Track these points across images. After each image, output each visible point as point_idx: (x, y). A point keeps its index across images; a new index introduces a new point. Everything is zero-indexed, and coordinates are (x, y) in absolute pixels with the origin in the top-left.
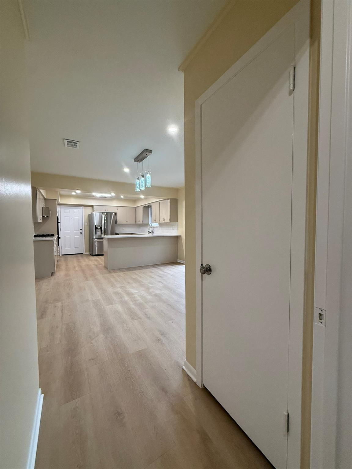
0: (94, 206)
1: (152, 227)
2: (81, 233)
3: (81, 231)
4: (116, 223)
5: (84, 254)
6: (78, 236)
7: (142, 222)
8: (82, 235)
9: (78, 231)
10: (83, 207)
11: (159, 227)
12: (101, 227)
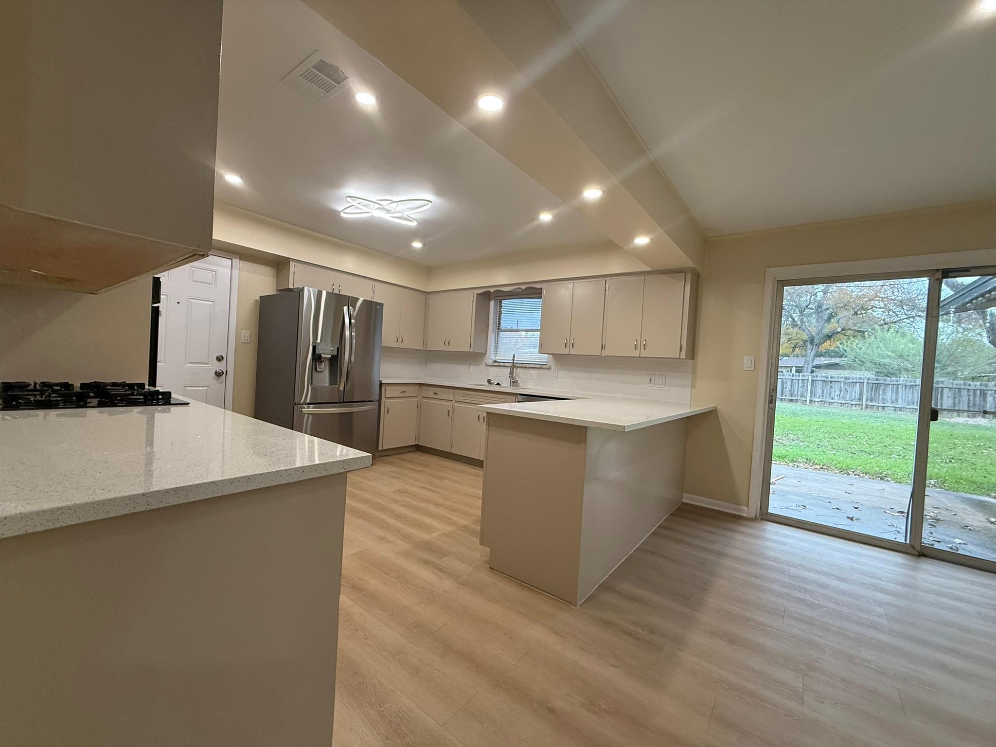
0: (290, 264)
2: (218, 374)
3: (220, 367)
6: (206, 388)
7: (470, 347)
8: (221, 383)
9: (207, 363)
10: (234, 260)
11: (553, 367)
12: (336, 354)
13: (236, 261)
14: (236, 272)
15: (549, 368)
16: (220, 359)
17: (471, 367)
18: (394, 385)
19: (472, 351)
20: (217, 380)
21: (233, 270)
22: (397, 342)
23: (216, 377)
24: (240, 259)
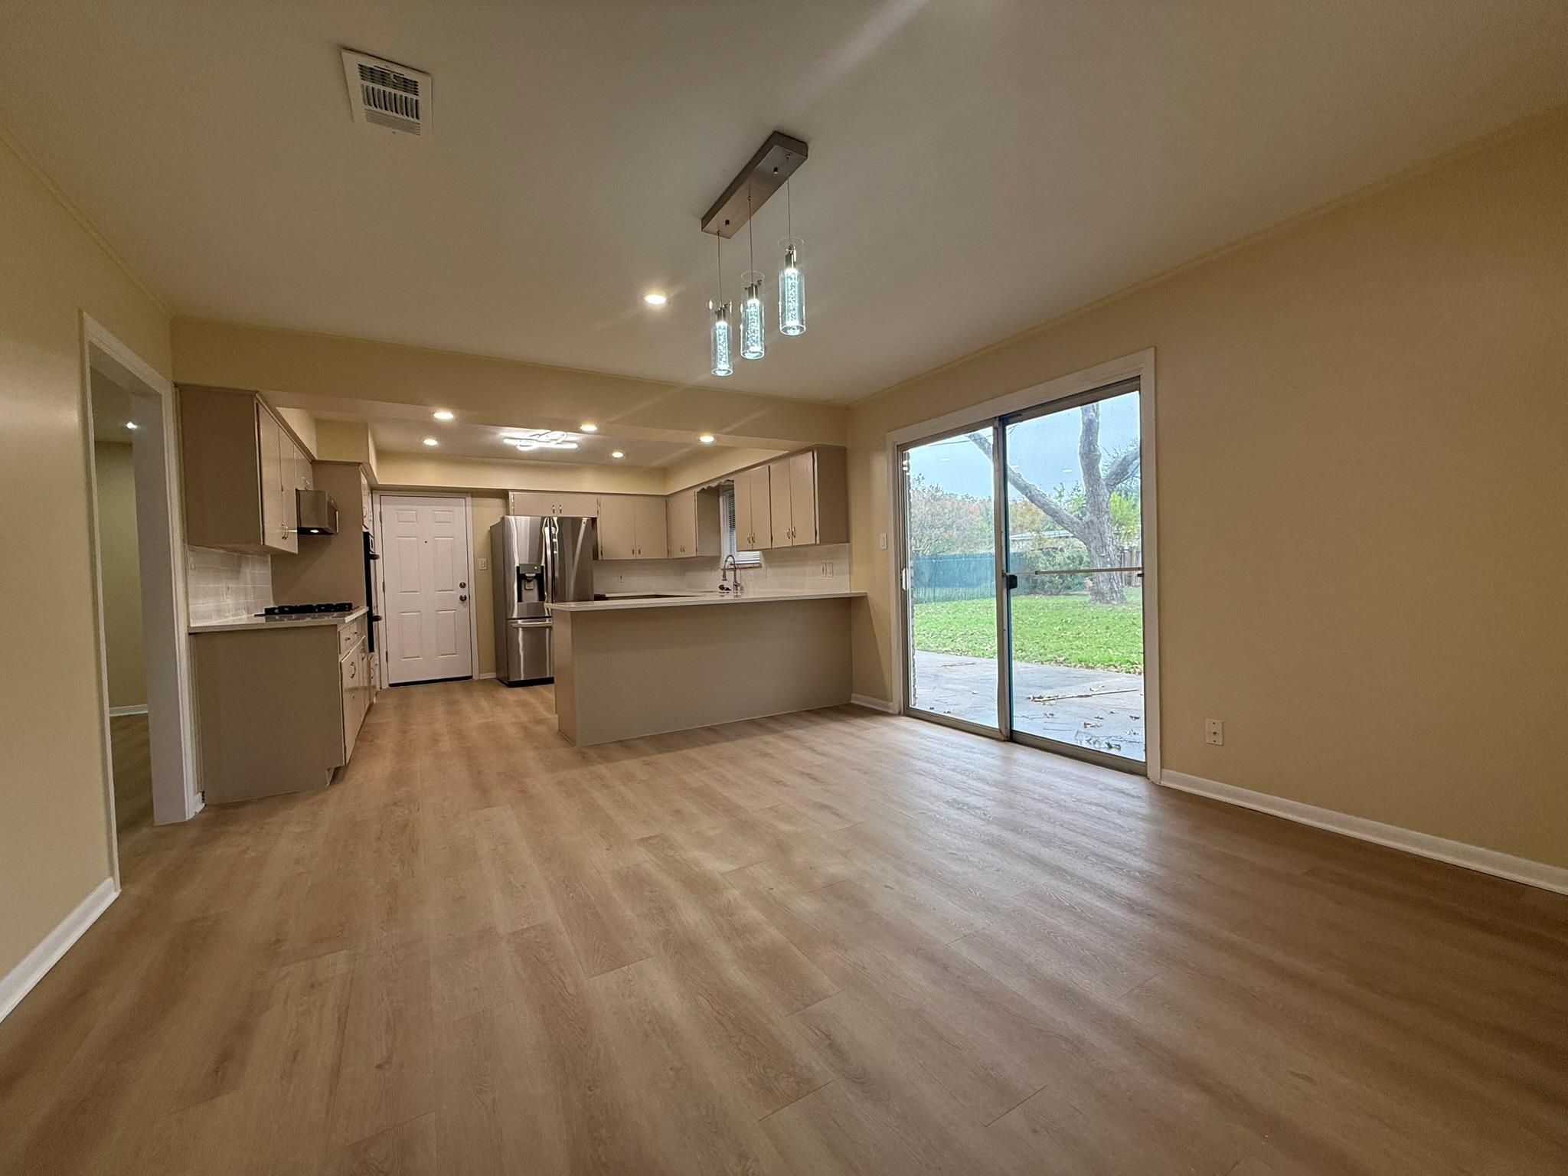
0: (511, 494)
1: (735, 569)
2: (463, 599)
3: (464, 592)
4: (596, 557)
5: (475, 678)
6: (453, 612)
7: (697, 551)
8: (465, 607)
9: (453, 590)
10: (467, 498)
11: (763, 565)
12: (539, 572)
13: (469, 499)
15: (760, 566)
16: (463, 586)
19: (699, 555)
20: (462, 603)
21: (467, 508)
22: (633, 553)
24: (472, 497)
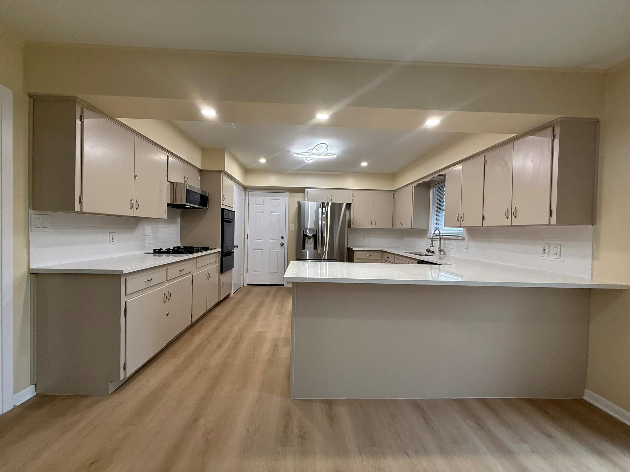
0: (306, 190)
1: (440, 239)
2: (282, 245)
3: (282, 241)
4: (349, 226)
5: (285, 286)
6: (277, 251)
7: (412, 225)
8: (283, 249)
9: (278, 240)
10: (287, 193)
11: (466, 238)
12: (315, 234)
13: (288, 193)
14: (288, 198)
15: (463, 239)
16: (282, 238)
17: (421, 240)
18: (361, 251)
19: (412, 228)
20: (282, 247)
21: (287, 198)
22: (371, 225)
23: (281, 246)
